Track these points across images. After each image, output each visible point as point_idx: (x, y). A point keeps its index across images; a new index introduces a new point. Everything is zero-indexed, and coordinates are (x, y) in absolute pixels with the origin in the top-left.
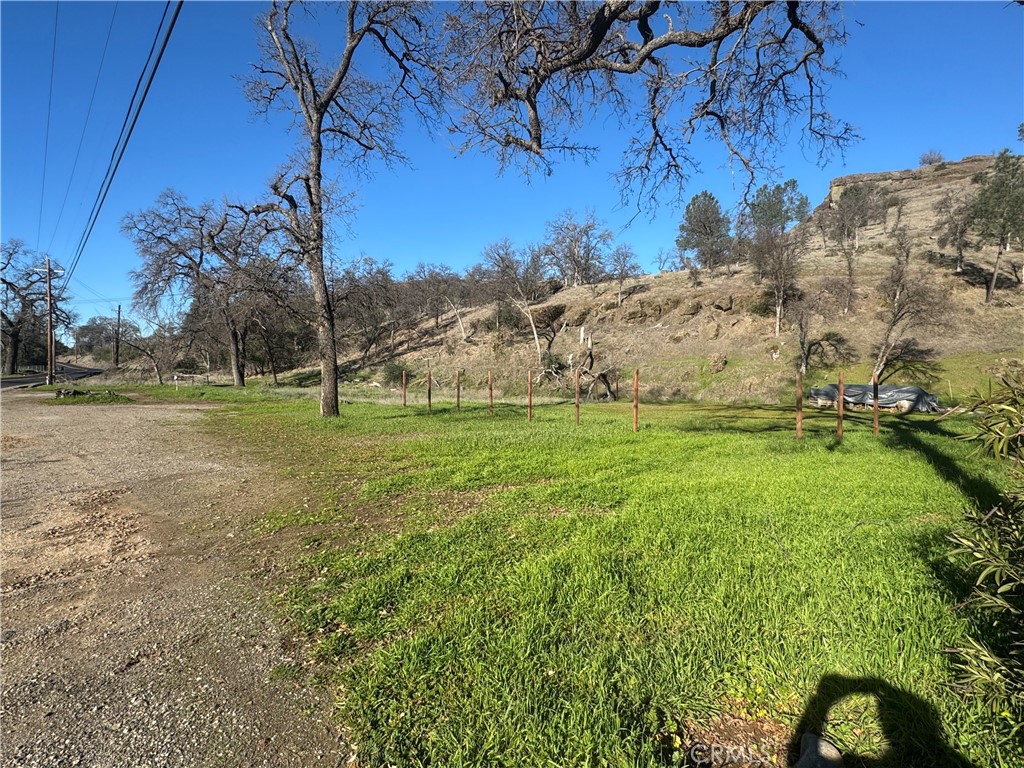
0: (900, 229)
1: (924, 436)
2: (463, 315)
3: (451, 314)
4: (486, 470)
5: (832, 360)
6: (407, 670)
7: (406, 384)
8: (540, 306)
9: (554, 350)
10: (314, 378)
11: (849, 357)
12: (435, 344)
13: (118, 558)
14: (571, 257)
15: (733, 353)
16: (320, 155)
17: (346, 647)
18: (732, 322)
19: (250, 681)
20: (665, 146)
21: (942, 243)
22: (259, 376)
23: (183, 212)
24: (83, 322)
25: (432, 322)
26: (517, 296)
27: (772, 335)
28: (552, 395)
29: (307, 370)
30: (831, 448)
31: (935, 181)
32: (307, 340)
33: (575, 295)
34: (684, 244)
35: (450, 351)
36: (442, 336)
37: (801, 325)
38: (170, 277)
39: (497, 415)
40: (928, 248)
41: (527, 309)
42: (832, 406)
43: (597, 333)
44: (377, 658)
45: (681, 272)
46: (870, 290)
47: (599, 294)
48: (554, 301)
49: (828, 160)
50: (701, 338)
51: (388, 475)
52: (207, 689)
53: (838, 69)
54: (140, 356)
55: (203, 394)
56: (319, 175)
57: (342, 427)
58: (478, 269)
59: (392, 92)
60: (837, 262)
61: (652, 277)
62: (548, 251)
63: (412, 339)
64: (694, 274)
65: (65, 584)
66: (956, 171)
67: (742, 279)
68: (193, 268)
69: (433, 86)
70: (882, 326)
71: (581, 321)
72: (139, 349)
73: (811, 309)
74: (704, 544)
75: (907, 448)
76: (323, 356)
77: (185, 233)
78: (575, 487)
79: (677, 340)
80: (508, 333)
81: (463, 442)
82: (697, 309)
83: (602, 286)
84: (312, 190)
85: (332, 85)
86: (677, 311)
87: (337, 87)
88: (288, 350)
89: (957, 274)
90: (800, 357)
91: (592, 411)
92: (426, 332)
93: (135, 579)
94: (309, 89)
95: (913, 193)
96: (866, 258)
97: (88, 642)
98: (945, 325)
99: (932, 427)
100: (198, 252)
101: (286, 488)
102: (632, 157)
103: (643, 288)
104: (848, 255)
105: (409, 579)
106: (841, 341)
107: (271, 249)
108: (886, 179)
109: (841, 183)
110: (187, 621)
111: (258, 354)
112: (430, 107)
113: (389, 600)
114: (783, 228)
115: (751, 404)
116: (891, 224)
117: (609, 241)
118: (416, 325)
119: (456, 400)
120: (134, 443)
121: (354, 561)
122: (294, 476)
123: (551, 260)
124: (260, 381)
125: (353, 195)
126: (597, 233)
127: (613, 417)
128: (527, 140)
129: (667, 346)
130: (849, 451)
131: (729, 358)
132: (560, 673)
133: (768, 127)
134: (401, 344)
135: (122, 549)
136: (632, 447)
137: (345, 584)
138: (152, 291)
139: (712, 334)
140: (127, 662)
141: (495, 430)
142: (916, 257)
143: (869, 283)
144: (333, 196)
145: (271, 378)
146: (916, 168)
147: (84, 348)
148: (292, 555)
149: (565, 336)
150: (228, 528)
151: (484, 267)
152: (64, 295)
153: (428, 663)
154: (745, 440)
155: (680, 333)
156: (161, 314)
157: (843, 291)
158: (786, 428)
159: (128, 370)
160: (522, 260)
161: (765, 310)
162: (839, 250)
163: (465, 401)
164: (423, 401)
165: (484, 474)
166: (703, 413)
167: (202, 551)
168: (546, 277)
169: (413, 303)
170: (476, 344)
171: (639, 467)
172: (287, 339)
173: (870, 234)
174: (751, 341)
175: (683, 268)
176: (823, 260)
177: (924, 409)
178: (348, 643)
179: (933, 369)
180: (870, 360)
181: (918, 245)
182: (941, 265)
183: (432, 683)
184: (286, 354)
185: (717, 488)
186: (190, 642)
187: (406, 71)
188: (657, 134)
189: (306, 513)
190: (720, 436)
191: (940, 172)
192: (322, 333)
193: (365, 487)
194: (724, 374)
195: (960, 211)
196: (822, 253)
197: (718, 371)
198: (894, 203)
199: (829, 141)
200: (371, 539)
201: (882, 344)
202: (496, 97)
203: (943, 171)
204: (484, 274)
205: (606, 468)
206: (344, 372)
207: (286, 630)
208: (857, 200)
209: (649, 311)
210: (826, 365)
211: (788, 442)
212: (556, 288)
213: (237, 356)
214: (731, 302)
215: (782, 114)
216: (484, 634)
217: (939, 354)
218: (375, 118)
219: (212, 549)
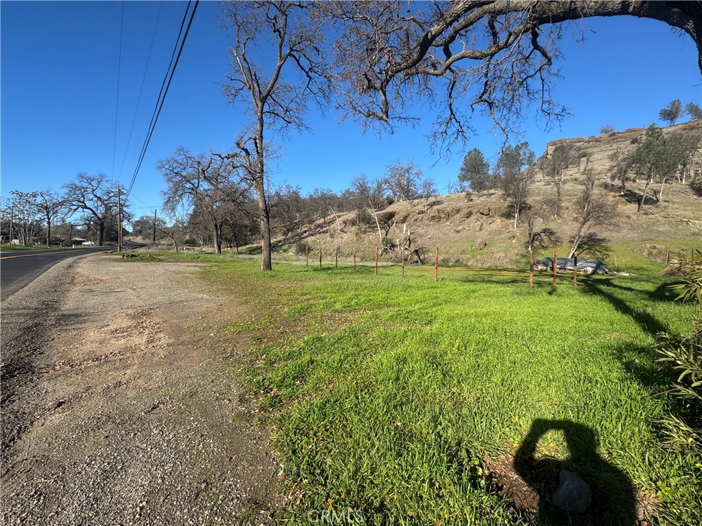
0: (588, 170)
1: (603, 288)
2: (339, 216)
3: (332, 216)
4: (354, 301)
5: (547, 244)
6: (313, 419)
7: (308, 253)
8: (381, 212)
9: (389, 236)
10: (258, 250)
11: (556, 242)
12: (323, 232)
13: (150, 346)
14: (399, 185)
15: (490, 239)
16: (262, 126)
17: (276, 403)
18: (489, 222)
19: (221, 421)
20: (456, 120)
21: (613, 178)
22: (229, 248)
23: (189, 159)
24: (137, 219)
25: (322, 220)
26: (369, 206)
27: (512, 229)
28: (387, 261)
29: (255, 245)
30: (550, 293)
31: (608, 143)
32: (255, 229)
33: (400, 206)
34: (462, 178)
35: (332, 236)
36: (328, 228)
37: (529, 224)
38: (182, 195)
39: (358, 271)
40: (604, 181)
41: (375, 214)
42: (546, 270)
43: (413, 227)
44: (295, 411)
45: (460, 194)
46: (569, 205)
47: (415, 206)
48: (389, 209)
49: (551, 128)
50: (472, 231)
51: (299, 303)
52: (196, 425)
53: (560, 74)
54: (167, 237)
55: (199, 257)
56: (262, 137)
57: (273, 276)
58: (348, 191)
59: (302, 90)
60: (551, 189)
61: (444, 196)
62: (387, 182)
63: (311, 230)
64: (469, 194)
65: (120, 360)
66: (621, 137)
67: (495, 198)
68: (194, 190)
69: (325, 87)
70: (576, 225)
71: (404, 220)
72: (166, 233)
73: (536, 214)
74: (483, 347)
75: (595, 294)
76: (263, 237)
77: (190, 170)
78: (404, 312)
79: (458, 232)
80: (364, 227)
81: (340, 285)
82: (469, 215)
83: (416, 201)
84: (258, 145)
85: (269, 86)
86: (458, 215)
87: (272, 87)
88: (244, 235)
89: (621, 196)
90: (528, 242)
91: (411, 270)
92: (319, 226)
93: (159, 358)
94: (257, 89)
95: (595, 150)
96: (568, 187)
97: (131, 394)
98: (614, 225)
99: (607, 282)
100: (197, 181)
101: (243, 309)
102: (437, 126)
103: (439, 203)
104: (557, 184)
105: (312, 363)
106: (552, 233)
107: (236, 178)
108: (580, 142)
109: (553, 144)
110: (187, 383)
111: (228, 236)
112: (323, 99)
113: (301, 375)
114: (520, 169)
115: (499, 268)
116: (582, 168)
117: (421, 176)
118: (313, 222)
119: (335, 263)
120: (162, 283)
121: (281, 352)
122: (247, 303)
123: (388, 186)
124: (229, 251)
125: (280, 147)
126: (414, 172)
127: (422, 274)
128: (380, 114)
129: (452, 235)
130: (560, 295)
131: (487, 242)
132: (405, 424)
133: (516, 109)
134: (305, 232)
135: (153, 341)
136: (435, 290)
137: (275, 365)
138: (172, 202)
139: (478, 229)
140: (152, 406)
141: (357, 279)
142: (597, 186)
143: (570, 201)
144: (269, 149)
145: (235, 250)
146: (597, 136)
147: (137, 233)
148: (246, 347)
149: (395, 229)
150: (211, 330)
151: (351, 190)
152: (126, 204)
153: (325, 415)
154: (500, 288)
155: (460, 228)
156: (177, 214)
157: (554, 205)
158: (521, 282)
159: (160, 244)
160: (372, 186)
161: (508, 215)
162: (553, 182)
163: (340, 264)
164: (317, 263)
165: (353, 303)
166: (473, 272)
167: (195, 343)
168: (385, 197)
169: (312, 210)
170: (346, 233)
171: (440, 302)
172: (244, 229)
173: (570, 173)
174: (500, 233)
175: (462, 192)
176: (542, 187)
177: (601, 273)
178: (278, 400)
179: (606, 250)
180: (569, 244)
181: (598, 179)
182: (612, 190)
183: (328, 427)
184: (243, 237)
185: (486, 315)
186: (188, 396)
187: (310, 78)
188: (452, 113)
189: (254, 323)
190: (485, 286)
191: (612, 138)
192: (263, 225)
193: (286, 309)
194: (485, 251)
195: (624, 160)
196: (542, 183)
197: (481, 249)
198: (584, 155)
199: (552, 117)
200: (290, 339)
201: (576, 235)
202: (363, 88)
203: (613, 137)
204: (352, 194)
205: (421, 302)
206: (274, 247)
207: (242, 391)
208: (563, 153)
209: (442, 215)
210: (543, 247)
211: (525, 290)
212: (391, 202)
213: (217, 238)
214: (489, 210)
215: (525, 101)
216: (357, 398)
217: (609, 241)
218: (293, 106)
219: (202, 342)
